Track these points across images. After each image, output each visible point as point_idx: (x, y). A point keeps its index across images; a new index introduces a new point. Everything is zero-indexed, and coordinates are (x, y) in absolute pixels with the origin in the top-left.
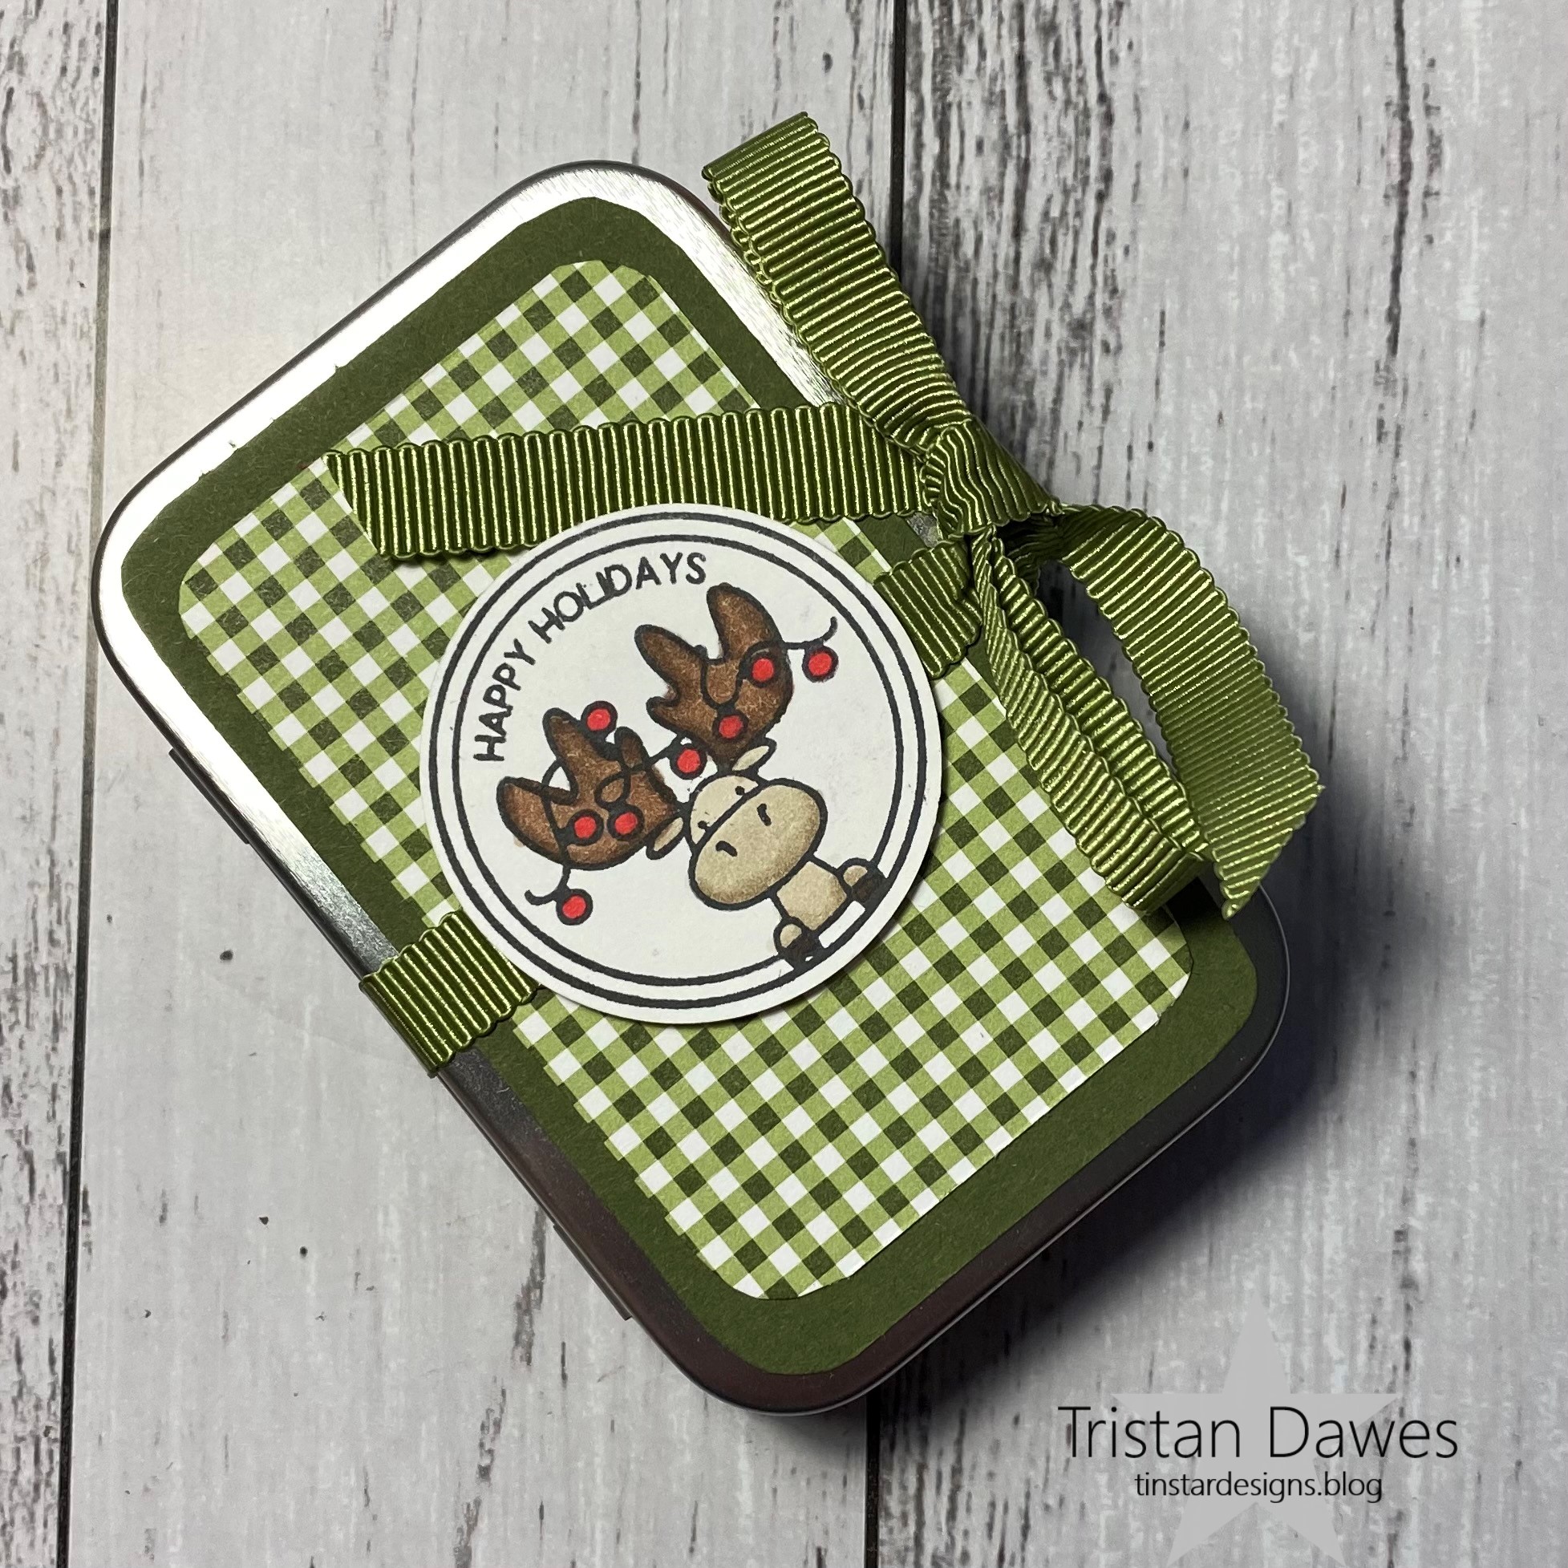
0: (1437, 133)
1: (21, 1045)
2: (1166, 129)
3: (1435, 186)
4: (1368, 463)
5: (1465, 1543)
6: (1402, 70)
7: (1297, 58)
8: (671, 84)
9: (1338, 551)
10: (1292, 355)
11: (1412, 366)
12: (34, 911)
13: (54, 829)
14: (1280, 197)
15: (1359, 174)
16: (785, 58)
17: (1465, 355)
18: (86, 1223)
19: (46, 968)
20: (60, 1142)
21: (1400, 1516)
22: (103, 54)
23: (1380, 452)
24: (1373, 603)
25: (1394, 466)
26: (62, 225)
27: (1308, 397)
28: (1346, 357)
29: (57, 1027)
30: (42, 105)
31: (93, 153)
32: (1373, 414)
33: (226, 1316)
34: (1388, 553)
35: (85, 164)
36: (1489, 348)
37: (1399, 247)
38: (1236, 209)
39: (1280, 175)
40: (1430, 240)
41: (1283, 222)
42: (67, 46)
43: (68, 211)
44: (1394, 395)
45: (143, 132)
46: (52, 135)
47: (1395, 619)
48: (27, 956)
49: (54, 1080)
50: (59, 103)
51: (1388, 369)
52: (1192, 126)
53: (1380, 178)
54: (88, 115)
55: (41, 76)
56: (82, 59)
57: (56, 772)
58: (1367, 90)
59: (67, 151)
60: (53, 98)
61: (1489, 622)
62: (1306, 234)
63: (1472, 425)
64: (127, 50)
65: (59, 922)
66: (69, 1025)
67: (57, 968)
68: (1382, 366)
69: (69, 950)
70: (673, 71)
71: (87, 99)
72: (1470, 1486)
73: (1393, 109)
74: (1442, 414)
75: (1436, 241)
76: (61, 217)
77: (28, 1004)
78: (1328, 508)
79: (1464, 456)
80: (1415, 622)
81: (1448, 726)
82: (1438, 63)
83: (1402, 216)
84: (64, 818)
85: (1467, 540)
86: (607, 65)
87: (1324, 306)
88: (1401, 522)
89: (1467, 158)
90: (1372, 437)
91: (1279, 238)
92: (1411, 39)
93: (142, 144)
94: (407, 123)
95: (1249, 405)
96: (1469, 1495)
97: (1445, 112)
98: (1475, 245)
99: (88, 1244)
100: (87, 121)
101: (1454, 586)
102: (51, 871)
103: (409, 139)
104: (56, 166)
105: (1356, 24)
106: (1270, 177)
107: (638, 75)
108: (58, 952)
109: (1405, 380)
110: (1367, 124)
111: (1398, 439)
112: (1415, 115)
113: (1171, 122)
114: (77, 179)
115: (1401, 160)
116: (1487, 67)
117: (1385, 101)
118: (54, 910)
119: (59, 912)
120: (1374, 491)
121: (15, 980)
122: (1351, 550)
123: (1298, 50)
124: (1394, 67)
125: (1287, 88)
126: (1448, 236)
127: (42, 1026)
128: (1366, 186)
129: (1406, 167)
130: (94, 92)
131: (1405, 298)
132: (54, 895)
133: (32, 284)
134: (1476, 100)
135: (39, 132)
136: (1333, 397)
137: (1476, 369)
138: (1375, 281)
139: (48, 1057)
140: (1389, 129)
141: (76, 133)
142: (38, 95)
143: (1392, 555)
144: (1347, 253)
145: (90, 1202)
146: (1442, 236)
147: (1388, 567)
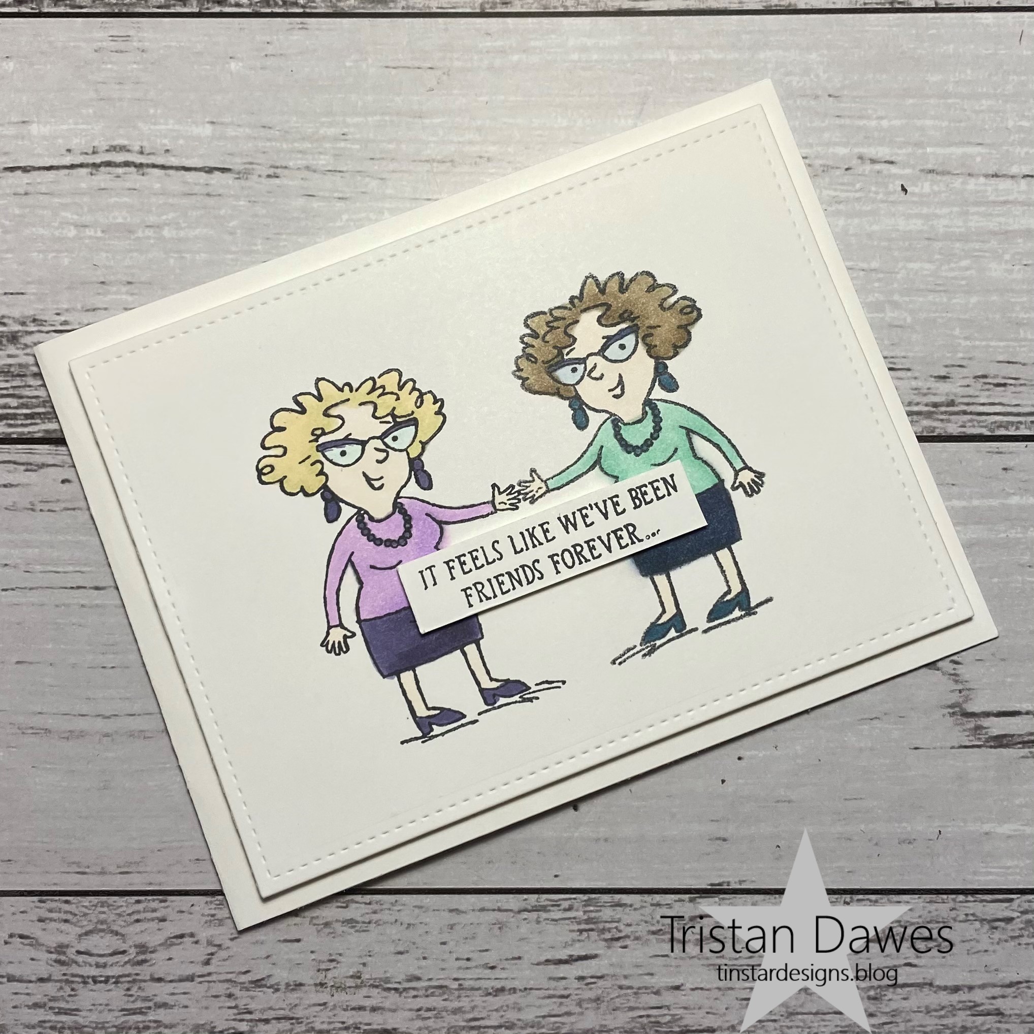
0: (107, 148)
1: (629, 925)
2: (105, 294)
3: (137, 148)
4: (291, 183)
5: (874, 123)
6: (72, 167)
7: (65, 223)
8: (77, 569)
9: (339, 198)
10: (231, 224)
11: (238, 160)
12: (553, 920)
13: (506, 910)
14: (143, 232)
15: (130, 189)
16: (63, 505)
17: (231, 132)
18: (728, 883)
19: (585, 912)
20: (683, 901)
21: (861, 158)
22: (57, 898)
23: (284, 176)
24: (367, 179)
25: (292, 169)
26: (157, 918)
27: (256, 215)
28: (232, 196)
29: (619, 905)
30: (87, 933)
31: (115, 902)
32: (263, 180)
33: (778, 802)
34: (340, 171)
35: (122, 906)
36: (227, 120)
37: (171, 168)
38: (150, 256)
39: (130, 232)
40: (167, 151)
41: (157, 230)
42: (51, 920)
43: (150, 915)
44: (253, 169)
45: (103, 873)
46: (104, 927)
47: (376, 167)
48: (579, 923)
49: (648, 905)
50: (85, 923)
51: (239, 173)
52: (103, 280)
53: (133, 177)
54: (93, 906)
55: (69, 934)
56: (60, 911)
57: (473, 910)
58: (83, 185)
59: (113, 917)
60: (82, 927)
61: (378, 118)
62: (164, 217)
63: (270, 128)
64: (55, 884)
65: (559, 905)
66: (617, 897)
67: (585, 906)
68: (237, 176)
69: (575, 899)
70: (71, 568)
71: (83, 906)
72: (842, 121)
73: (94, 172)
74: (263, 144)
75: (169, 148)
76: (153, 920)
77: (606, 922)
78: (315, 204)
79: (286, 132)
80: (378, 156)
81: (434, 139)
82: (68, 147)
83: (154, 166)
84: (499, 904)
85: (333, 130)
86: (67, 606)
87: (205, 207)
88: (323, 165)
89: (122, 131)
90: (277, 181)
91: (166, 232)
92: (55, 163)
93: (110, 873)
94: (99, 719)
95: (259, 247)
96: (848, 122)
97: (96, 144)
98: (170, 127)
99: (741, 882)
100: (96, 906)
101: (358, 136)
102: (529, 911)
103: (108, 717)
104: (123, 923)
105: (46, 192)
106: (133, 237)
107: (72, 588)
108: (576, 905)
109: (245, 163)
110: (103, 186)
111: (277, 167)
112: (98, 160)
113: (100, 291)
114: (130, 911)
115: (122, 167)
116: (71, 121)
117: (90, 176)
118: (552, 908)
119: (553, 906)
120: (306, 179)
121: (592, 930)
122: (337, 191)
123: (61, 223)
124: (71, 171)
125: (82, 229)
126: (166, 141)
127: (618, 913)
128: (137, 186)
129: (127, 164)
130: (80, 902)
131: (200, 165)
132: (544, 909)
133: (192, 935)
134: (89, 127)
135: (102, 934)
136: (255, 202)
137: (239, 125)
138: (190, 180)
139: (635, 909)
140: (105, 173)
141: (104, 913)
142: (80, 936)
143: (341, 169)
144: (174, 196)
145: (717, 882)
146: (165, 145)
147: (347, 171)
